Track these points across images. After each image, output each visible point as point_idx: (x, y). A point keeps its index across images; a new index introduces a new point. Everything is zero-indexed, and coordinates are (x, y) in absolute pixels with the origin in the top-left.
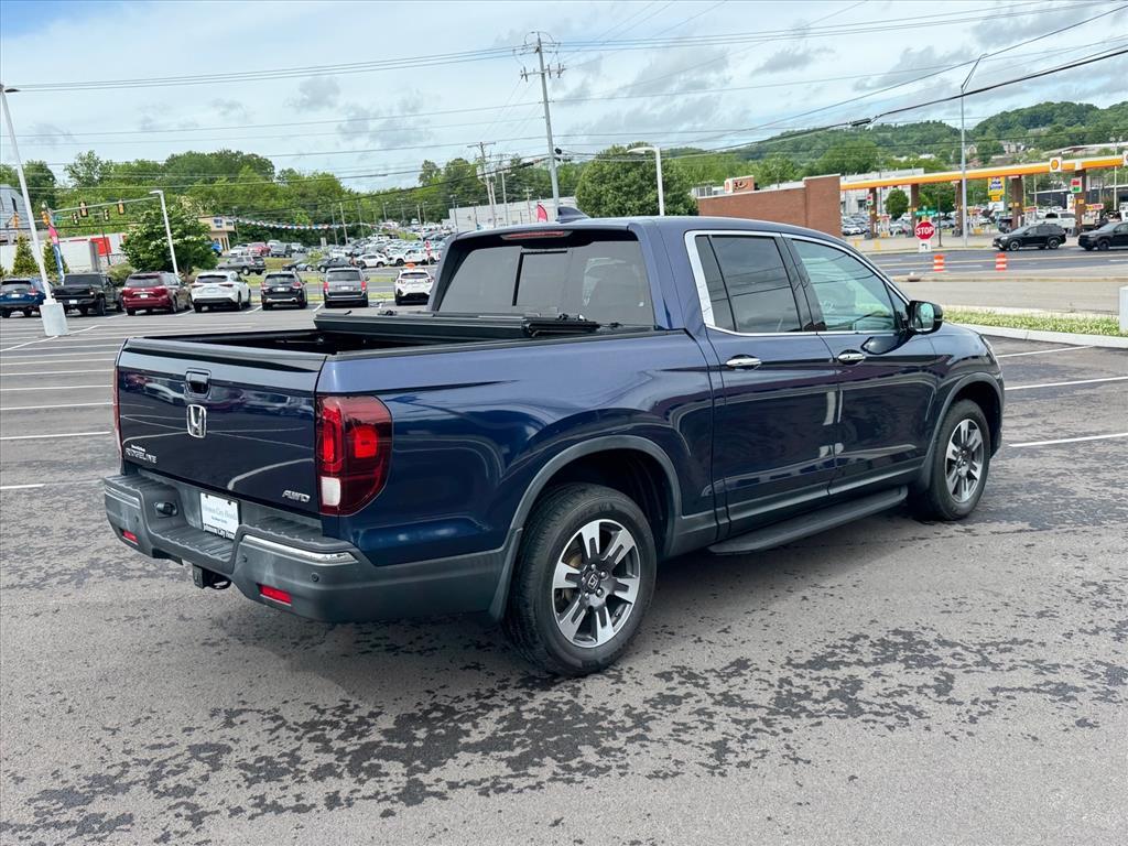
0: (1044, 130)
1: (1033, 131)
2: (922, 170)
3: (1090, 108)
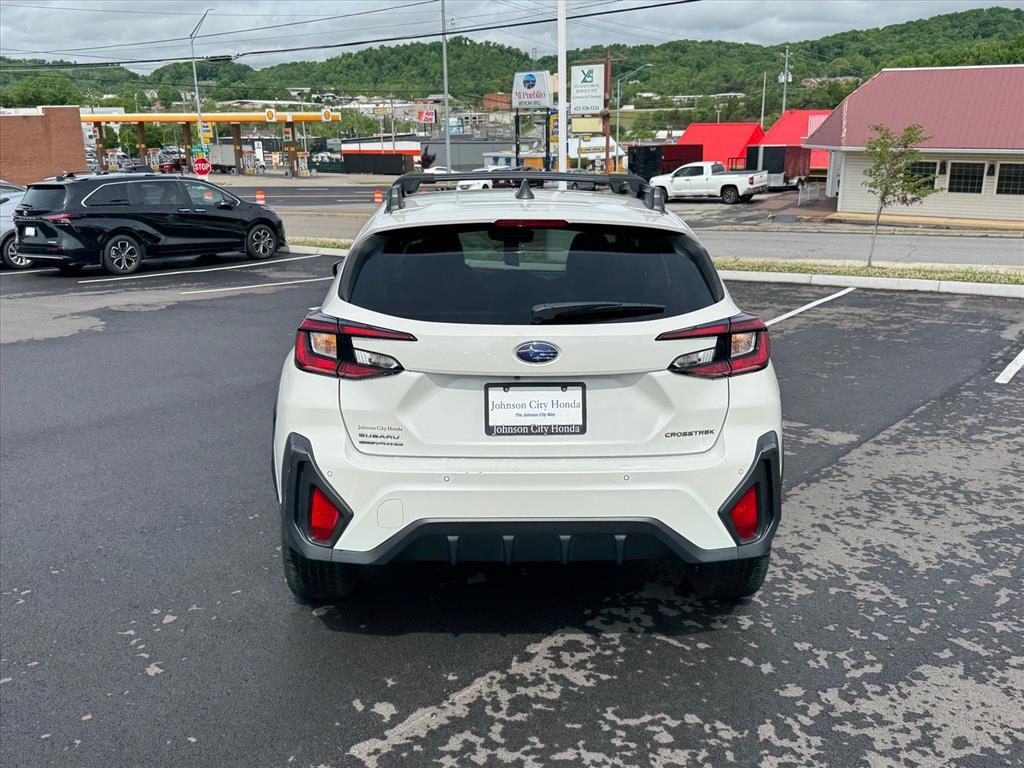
0: (212, 83)
2: (122, 109)
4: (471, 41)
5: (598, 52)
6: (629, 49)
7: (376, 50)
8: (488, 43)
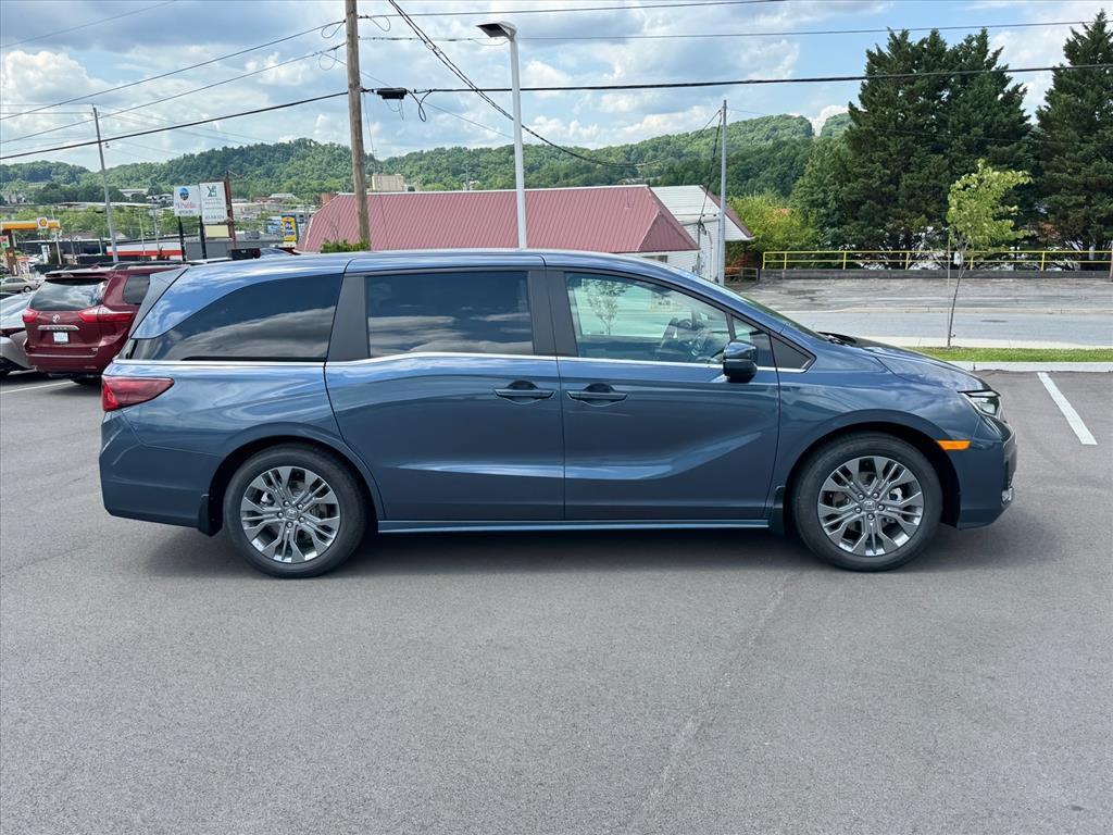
0: (42, 185)
1: (33, 186)
3: (83, 170)
4: (315, 143)
5: (441, 154)
6: (469, 152)
7: (218, 151)
8: (332, 145)
